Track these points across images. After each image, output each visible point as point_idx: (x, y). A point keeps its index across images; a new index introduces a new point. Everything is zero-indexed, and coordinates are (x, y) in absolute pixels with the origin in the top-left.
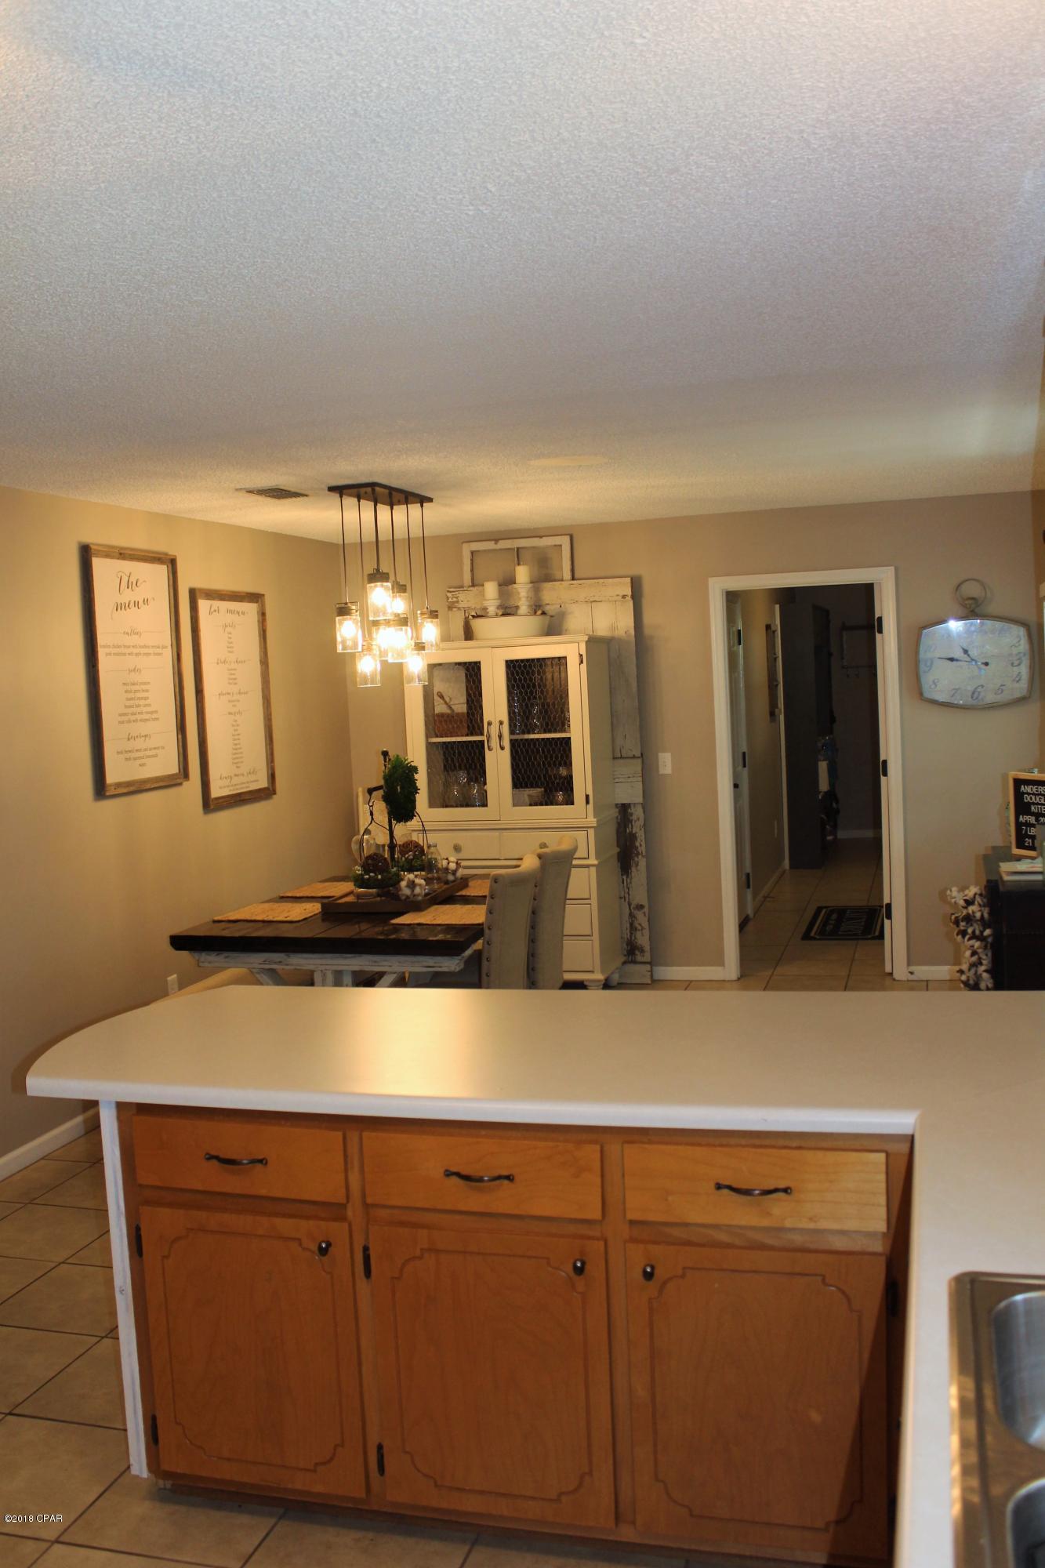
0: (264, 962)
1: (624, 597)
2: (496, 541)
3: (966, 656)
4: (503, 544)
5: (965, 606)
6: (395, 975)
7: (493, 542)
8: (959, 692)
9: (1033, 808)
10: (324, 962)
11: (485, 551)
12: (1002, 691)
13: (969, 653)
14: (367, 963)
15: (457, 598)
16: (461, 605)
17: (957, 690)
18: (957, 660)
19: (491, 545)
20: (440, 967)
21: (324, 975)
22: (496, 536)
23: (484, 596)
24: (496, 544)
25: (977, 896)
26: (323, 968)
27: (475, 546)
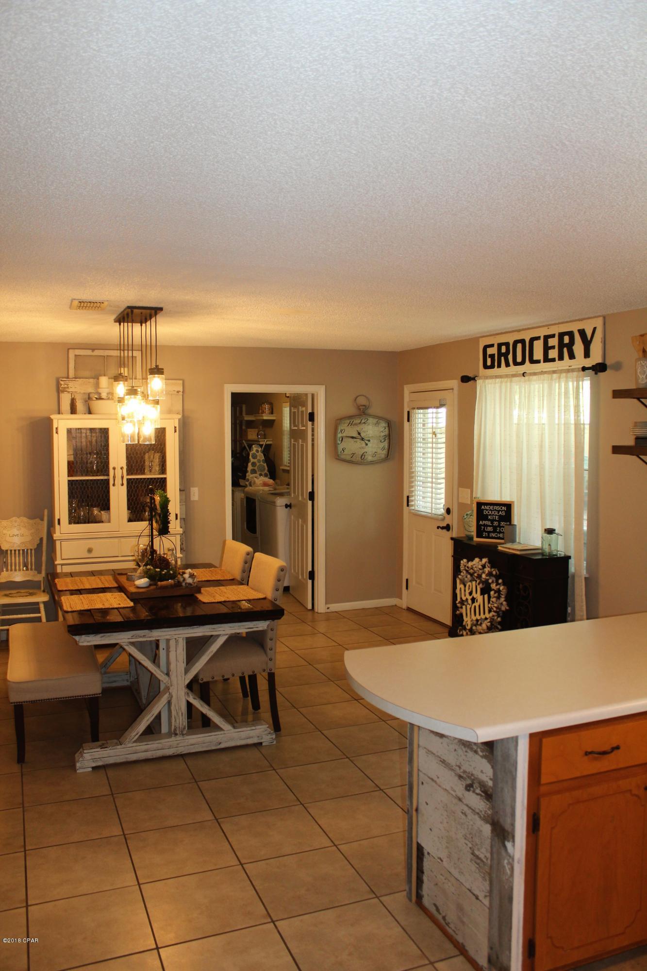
0: (132, 637)
1: (178, 392)
2: (93, 350)
3: (359, 436)
4: (97, 353)
5: (360, 409)
6: (227, 636)
7: (91, 351)
8: (355, 455)
9: (489, 517)
10: (177, 632)
11: (84, 355)
12: (376, 455)
13: (361, 434)
14: (208, 630)
15: (67, 385)
16: (70, 390)
17: (354, 454)
18: (355, 438)
19: (89, 352)
20: (257, 627)
21: (177, 641)
22: (93, 347)
23: (99, 386)
24: (93, 352)
25: (487, 563)
26: (176, 637)
27: (78, 352)
